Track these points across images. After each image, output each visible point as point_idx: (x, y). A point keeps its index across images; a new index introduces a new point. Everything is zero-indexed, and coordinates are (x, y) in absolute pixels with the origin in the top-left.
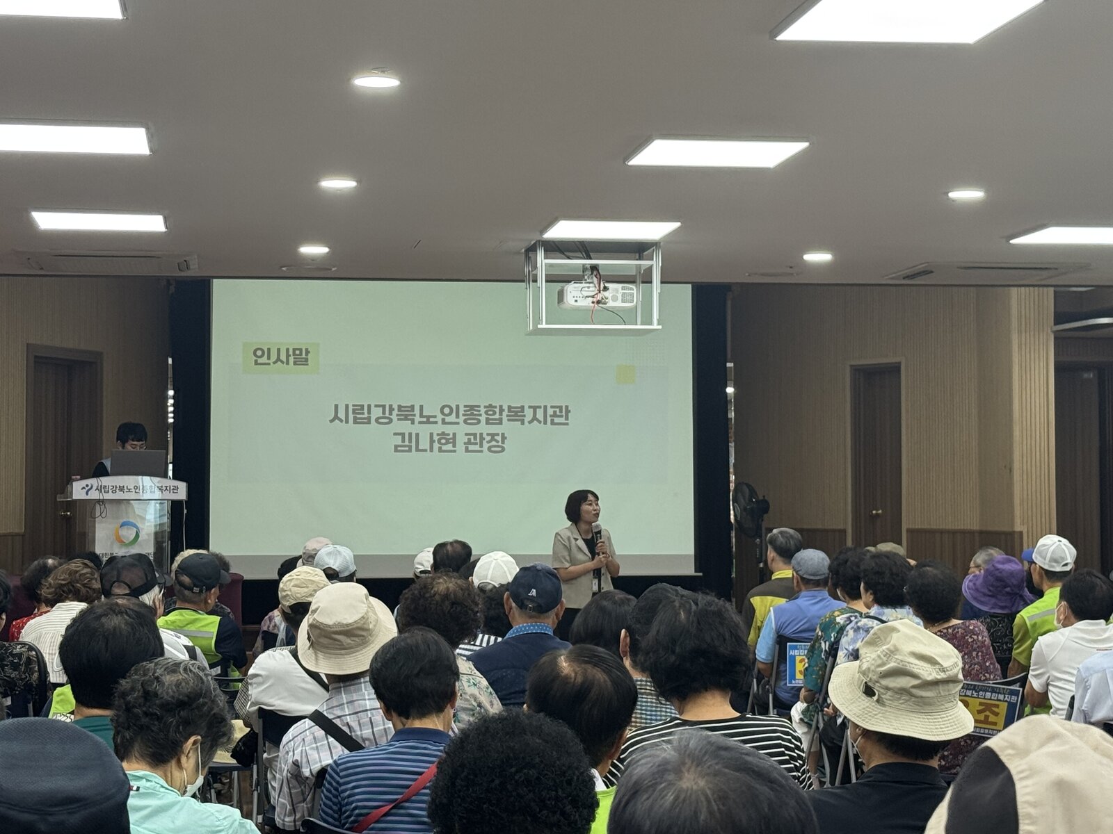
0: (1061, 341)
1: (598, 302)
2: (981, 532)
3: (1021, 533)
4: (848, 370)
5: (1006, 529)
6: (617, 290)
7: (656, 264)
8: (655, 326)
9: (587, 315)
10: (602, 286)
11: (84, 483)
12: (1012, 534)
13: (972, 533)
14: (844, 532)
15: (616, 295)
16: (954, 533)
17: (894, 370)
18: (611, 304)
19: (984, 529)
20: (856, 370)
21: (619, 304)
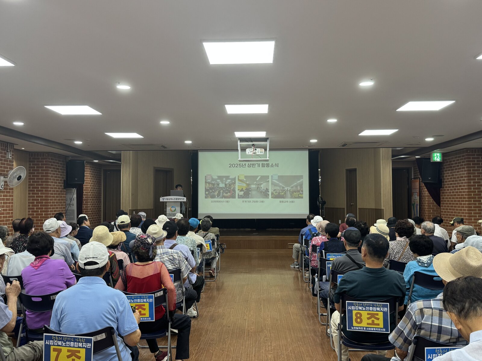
0: (394, 162)
1: (254, 153)
2: (375, 209)
3: (383, 209)
4: (345, 170)
5: (380, 208)
6: (259, 150)
7: (268, 143)
8: (268, 159)
9: (251, 156)
10: (255, 149)
11: (162, 198)
12: (381, 209)
13: (373, 209)
14: (344, 208)
15: (259, 151)
16: (369, 209)
17: (355, 170)
18: (257, 153)
19: (376, 208)
20: (347, 170)
21: (259, 153)
